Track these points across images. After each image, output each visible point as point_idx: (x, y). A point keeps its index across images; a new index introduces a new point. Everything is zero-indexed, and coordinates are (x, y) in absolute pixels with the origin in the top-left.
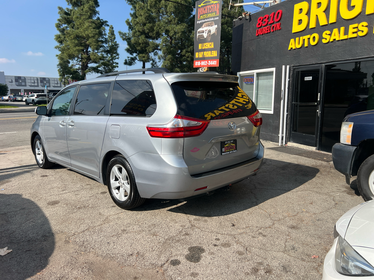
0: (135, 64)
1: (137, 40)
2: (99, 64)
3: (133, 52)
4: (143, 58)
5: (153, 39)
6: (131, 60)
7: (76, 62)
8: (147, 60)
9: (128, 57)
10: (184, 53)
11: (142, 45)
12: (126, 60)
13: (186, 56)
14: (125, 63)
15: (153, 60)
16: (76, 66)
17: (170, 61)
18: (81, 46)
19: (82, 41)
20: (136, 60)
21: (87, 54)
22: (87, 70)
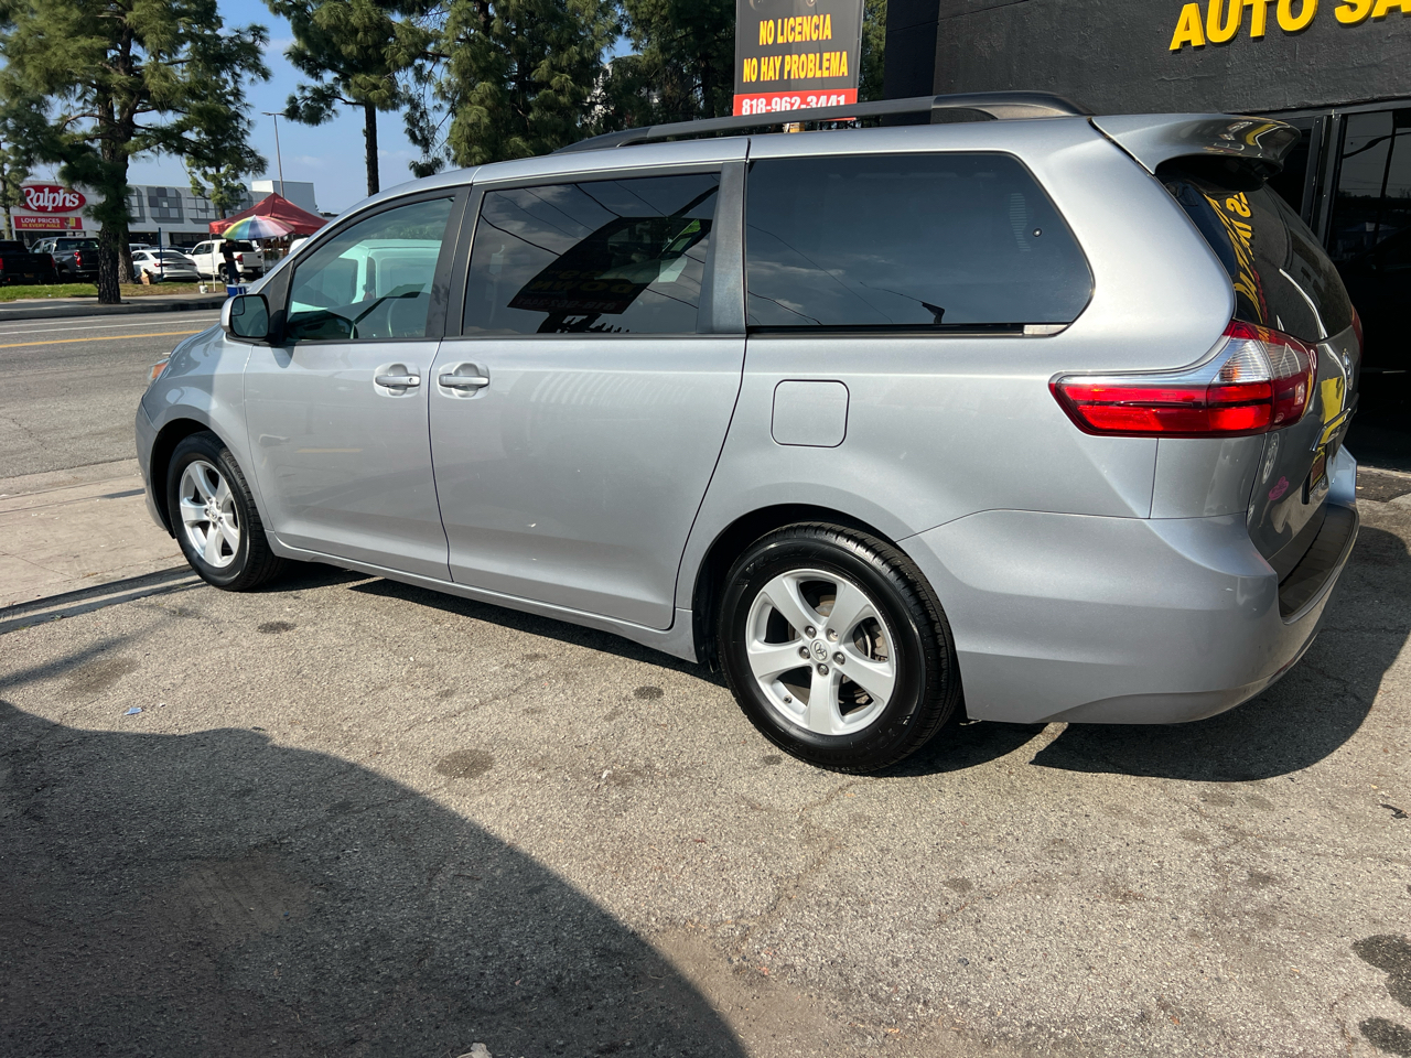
0: (334, 116)
1: (342, 16)
2: (186, 116)
3: (323, 67)
4: (370, 91)
5: (407, 11)
6: (313, 100)
7: (80, 104)
8: (389, 102)
9: (303, 88)
10: (545, 74)
11: (366, 34)
12: (293, 100)
13: (550, 87)
14: (288, 111)
15: (411, 100)
16: (80, 123)
17: (486, 108)
18: (102, 34)
19: (101, 12)
20: (338, 102)
21: (130, 71)
22: (133, 138)
